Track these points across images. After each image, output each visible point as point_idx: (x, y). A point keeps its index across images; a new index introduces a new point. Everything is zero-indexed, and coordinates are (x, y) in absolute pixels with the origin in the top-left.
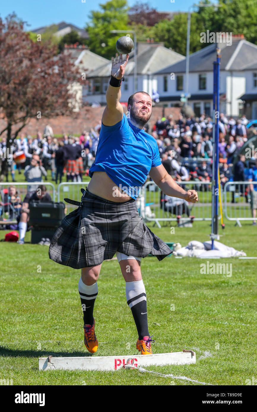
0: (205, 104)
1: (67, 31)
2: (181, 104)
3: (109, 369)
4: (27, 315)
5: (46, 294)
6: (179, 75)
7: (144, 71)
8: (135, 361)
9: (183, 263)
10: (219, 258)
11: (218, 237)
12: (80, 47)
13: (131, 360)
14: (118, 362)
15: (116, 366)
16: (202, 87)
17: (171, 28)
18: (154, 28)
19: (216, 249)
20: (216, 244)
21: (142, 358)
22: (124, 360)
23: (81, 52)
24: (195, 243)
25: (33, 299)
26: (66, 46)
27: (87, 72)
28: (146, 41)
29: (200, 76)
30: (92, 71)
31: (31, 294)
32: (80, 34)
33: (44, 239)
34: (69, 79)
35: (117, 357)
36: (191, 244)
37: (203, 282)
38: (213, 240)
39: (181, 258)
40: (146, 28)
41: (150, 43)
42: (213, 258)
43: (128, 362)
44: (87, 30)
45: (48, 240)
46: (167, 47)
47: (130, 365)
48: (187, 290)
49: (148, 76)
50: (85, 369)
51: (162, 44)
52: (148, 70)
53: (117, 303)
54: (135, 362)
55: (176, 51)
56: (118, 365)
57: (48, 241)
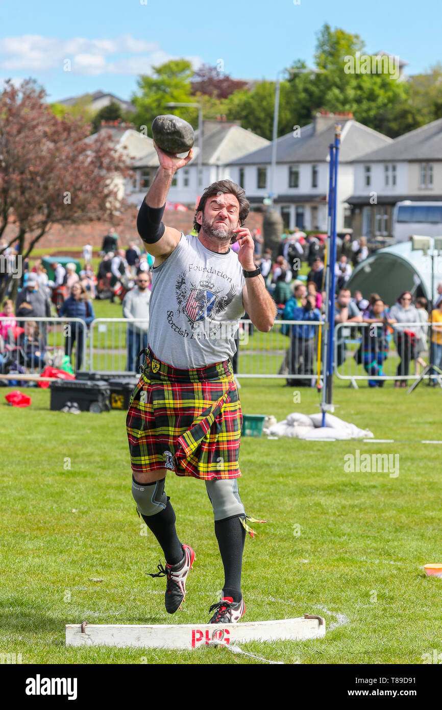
0: (297, 208)
1: (104, 103)
2: (264, 208)
3: (183, 647)
4: (46, 537)
5: (74, 498)
6: (262, 166)
7: (212, 160)
8: (225, 633)
9: (280, 447)
10: (334, 440)
11: (332, 408)
12: (123, 125)
13: (219, 632)
14: (197, 636)
15: (193, 641)
16: (293, 184)
17: (251, 100)
18: (226, 101)
19: (329, 426)
20: (329, 418)
21: (237, 628)
22: (207, 632)
23: (124, 133)
24: (296, 416)
25: (54, 507)
26: (103, 123)
27: (133, 161)
28: (216, 118)
29: (290, 168)
30: (141, 159)
31: (51, 498)
32: (124, 107)
33: (69, 404)
34: (109, 169)
35: (197, 627)
36: (292, 418)
37: (316, 481)
38: (324, 413)
39: (276, 438)
40: (215, 100)
41: (221, 121)
42: (326, 440)
43: (214, 635)
44: (134, 102)
45: (75, 404)
46: (245, 127)
47: (217, 641)
48: (293, 496)
49: (218, 166)
50: (142, 645)
51: (239, 122)
52: (218, 159)
53: (187, 519)
54: (226, 636)
55: (256, 133)
56: (198, 640)
57: (75, 407)
